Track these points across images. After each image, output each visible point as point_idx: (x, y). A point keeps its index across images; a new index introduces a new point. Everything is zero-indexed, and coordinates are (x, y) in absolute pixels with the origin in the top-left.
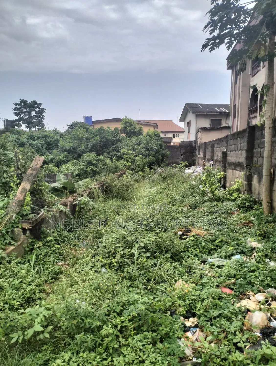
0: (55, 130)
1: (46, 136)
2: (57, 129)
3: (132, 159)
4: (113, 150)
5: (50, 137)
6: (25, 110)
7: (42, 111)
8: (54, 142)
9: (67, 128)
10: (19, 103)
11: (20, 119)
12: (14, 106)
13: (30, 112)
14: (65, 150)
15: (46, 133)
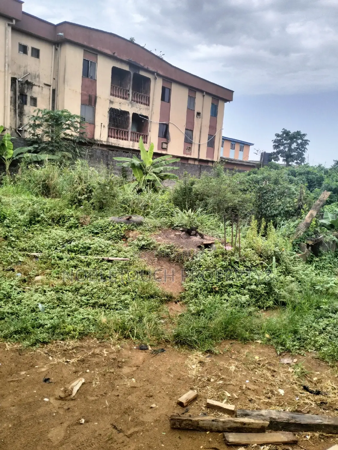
0: (319, 166)
1: (308, 173)
2: (321, 165)
5: (313, 173)
6: (285, 142)
7: (306, 142)
8: (317, 179)
9: (333, 163)
10: (281, 133)
11: (278, 153)
12: (275, 138)
13: (290, 145)
14: (330, 190)
15: (308, 169)
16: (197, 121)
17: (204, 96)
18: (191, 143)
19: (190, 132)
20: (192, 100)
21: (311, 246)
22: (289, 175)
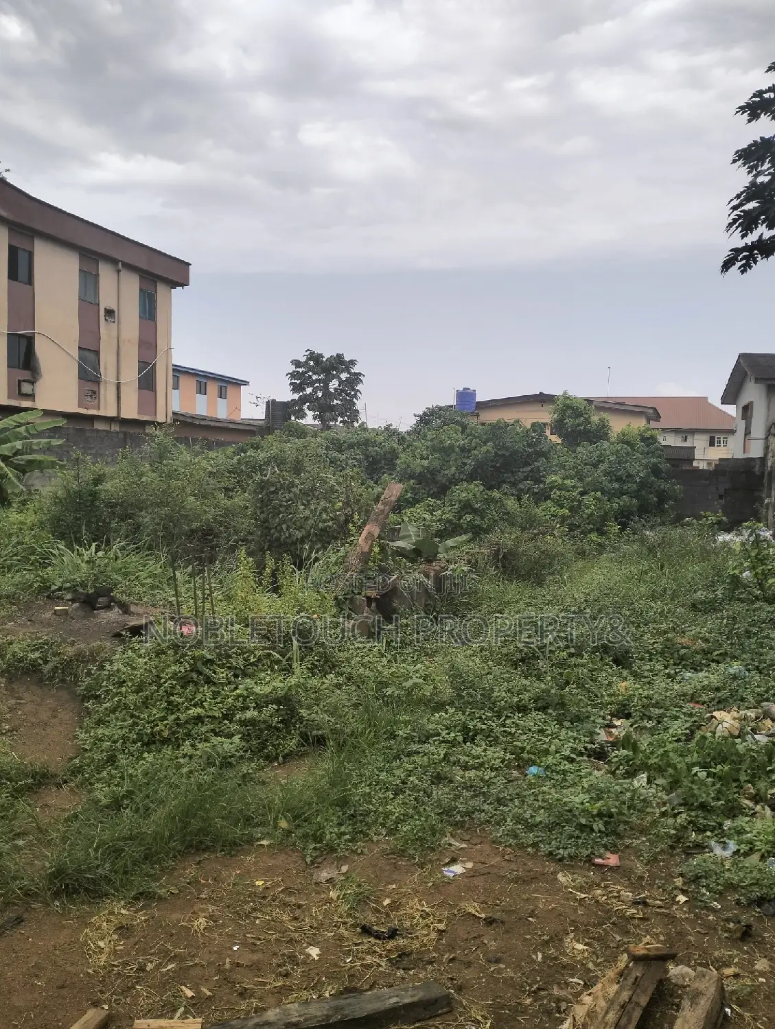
0: (387, 428)
1: (367, 443)
2: (391, 425)
3: (573, 501)
4: (526, 478)
5: (375, 444)
6: (314, 377)
7: (356, 379)
8: (384, 455)
9: (414, 421)
10: (303, 359)
11: (303, 400)
12: (293, 368)
13: (326, 383)
14: (411, 477)
15: (366, 435)
16: (107, 331)
17: (119, 271)
18: (97, 381)
19: (91, 356)
20: (89, 280)
21: (376, 599)
22: (327, 448)
